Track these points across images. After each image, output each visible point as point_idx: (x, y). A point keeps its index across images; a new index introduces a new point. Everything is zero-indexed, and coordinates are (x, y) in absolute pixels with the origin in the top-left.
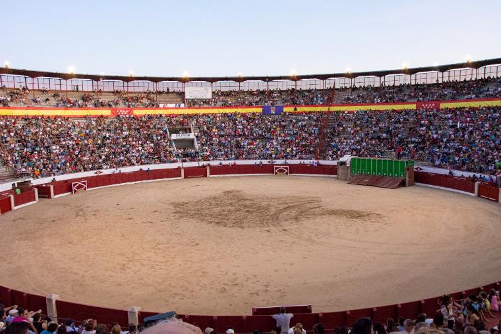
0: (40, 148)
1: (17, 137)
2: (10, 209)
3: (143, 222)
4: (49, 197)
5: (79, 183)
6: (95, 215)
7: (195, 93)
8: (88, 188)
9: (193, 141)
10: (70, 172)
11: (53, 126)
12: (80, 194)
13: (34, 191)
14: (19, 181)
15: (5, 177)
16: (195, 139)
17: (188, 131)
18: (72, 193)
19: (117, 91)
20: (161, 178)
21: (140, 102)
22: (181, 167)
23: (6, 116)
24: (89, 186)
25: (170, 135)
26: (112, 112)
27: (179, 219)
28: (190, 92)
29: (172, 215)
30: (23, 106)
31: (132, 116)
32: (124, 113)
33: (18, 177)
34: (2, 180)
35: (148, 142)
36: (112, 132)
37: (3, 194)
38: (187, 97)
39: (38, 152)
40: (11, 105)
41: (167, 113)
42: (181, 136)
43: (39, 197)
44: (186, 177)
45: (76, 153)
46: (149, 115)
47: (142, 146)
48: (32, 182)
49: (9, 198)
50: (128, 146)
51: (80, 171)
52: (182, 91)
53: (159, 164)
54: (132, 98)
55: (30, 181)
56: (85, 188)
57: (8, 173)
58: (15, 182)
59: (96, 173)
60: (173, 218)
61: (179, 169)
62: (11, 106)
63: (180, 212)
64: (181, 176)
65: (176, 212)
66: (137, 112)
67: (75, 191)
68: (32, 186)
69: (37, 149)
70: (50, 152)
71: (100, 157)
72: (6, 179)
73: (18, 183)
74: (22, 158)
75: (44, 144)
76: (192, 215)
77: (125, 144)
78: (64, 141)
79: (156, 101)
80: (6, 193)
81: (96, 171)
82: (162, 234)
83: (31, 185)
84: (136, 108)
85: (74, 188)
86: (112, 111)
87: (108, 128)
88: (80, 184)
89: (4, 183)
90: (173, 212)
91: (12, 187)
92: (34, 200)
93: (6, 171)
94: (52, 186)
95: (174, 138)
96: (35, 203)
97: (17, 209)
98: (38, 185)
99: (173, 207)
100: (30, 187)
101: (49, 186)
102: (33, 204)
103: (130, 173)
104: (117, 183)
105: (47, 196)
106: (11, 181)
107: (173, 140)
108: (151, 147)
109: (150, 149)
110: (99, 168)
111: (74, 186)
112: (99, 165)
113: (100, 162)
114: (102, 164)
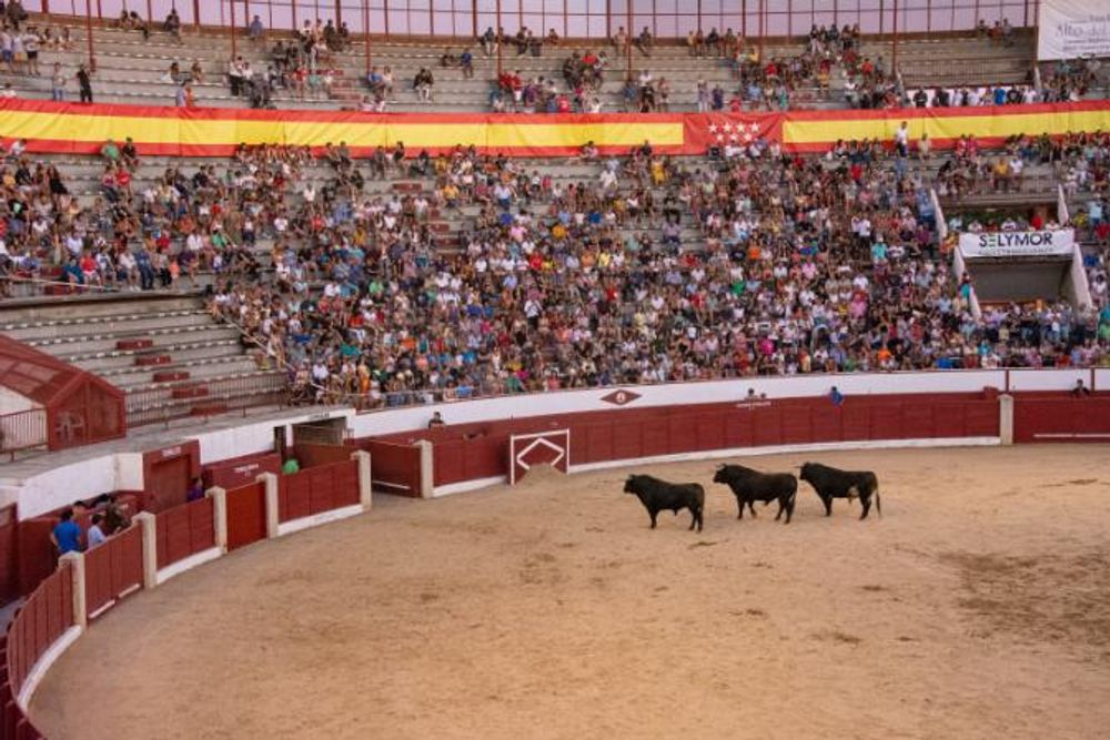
0: (386, 286)
1: (299, 236)
2: (262, 532)
3: (817, 637)
4: (415, 492)
5: (540, 438)
6: (598, 582)
7: (1087, 27)
8: (572, 463)
9: (1065, 263)
10: (506, 392)
11: (438, 194)
12: (539, 488)
13: (357, 462)
14: (304, 419)
15: (248, 401)
16: (1079, 259)
17: (1041, 214)
18: (508, 482)
19: (713, 34)
20: (902, 437)
21: (817, 83)
22: (1002, 387)
23: (262, 147)
24: (580, 455)
25: (954, 235)
26: (688, 133)
27: (986, 635)
28: (1065, 29)
29: (952, 614)
30: (327, 107)
31: (776, 150)
32: (736, 136)
33: (297, 404)
34: (239, 413)
35: (845, 269)
36: (684, 219)
37: (241, 469)
38: (1044, 53)
39: (378, 302)
40: (281, 100)
41: (941, 135)
42: (1008, 243)
43: (376, 488)
44: (1022, 436)
46: (854, 143)
47: (817, 286)
48: (349, 426)
49: (262, 486)
50: (753, 286)
52: (1017, 22)
53: (890, 371)
54: (779, 68)
55: (343, 419)
56: (564, 459)
57: (260, 382)
58: (288, 422)
59: (611, 398)
60: (959, 629)
61: (989, 397)
62: (279, 106)
63: (992, 605)
64: (997, 434)
65: (971, 604)
66: (799, 132)
67: (520, 473)
68: (352, 441)
69: (376, 288)
70: (423, 304)
71: (630, 332)
72: (253, 406)
73: (297, 428)
74: (315, 322)
75: (402, 270)
76: (1052, 625)
77: (737, 272)
78: (484, 254)
79: (893, 78)
80: (251, 467)
81: (610, 390)
83: (345, 436)
84: (796, 112)
85: (517, 459)
86: (686, 127)
87: (670, 205)
88: (540, 444)
89: (247, 423)
90: (959, 599)
91: (275, 443)
92: (357, 500)
93: (253, 376)
94: (427, 448)
95: (967, 255)
96: (359, 515)
97: (290, 535)
98: (372, 438)
99: (956, 574)
100: (342, 444)
101: (416, 444)
102: (351, 518)
103: (759, 404)
104: (697, 449)
105: (406, 487)
106: (271, 416)
107: (965, 259)
108: (856, 290)
109: (852, 299)
110: (626, 379)
111: (516, 453)
112: (626, 365)
113: (629, 354)
114: (639, 363)
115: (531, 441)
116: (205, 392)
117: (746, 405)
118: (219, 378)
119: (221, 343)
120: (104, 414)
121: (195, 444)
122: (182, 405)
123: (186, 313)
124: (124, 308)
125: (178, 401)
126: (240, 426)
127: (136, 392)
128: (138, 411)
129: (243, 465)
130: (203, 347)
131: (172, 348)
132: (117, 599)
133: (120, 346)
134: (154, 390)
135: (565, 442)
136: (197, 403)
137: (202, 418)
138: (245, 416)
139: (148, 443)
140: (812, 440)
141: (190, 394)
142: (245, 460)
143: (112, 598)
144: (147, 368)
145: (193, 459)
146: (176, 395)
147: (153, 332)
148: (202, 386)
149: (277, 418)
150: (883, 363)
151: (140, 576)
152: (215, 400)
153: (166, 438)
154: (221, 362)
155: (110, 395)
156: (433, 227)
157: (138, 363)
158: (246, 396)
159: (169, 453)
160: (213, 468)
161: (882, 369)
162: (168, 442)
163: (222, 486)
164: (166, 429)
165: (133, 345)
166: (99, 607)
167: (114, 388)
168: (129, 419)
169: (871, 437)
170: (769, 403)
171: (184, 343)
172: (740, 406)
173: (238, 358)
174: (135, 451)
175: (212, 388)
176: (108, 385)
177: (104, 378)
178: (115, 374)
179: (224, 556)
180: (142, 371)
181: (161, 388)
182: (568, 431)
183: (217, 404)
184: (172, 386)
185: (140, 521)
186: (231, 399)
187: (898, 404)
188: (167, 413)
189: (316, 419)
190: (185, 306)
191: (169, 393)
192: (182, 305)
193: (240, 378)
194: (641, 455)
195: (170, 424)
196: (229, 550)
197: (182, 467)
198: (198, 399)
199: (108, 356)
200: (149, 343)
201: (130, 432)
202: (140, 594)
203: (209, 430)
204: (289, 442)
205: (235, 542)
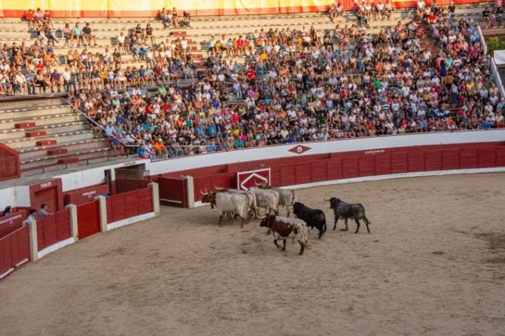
0: (167, 89)
2: (98, 229)
4: (185, 204)
5: (254, 173)
10: (235, 148)
13: (151, 189)
14: (122, 165)
15: (91, 156)
20: (460, 167)
24: (277, 182)
25: (491, 52)
29: (483, 266)
34: (85, 162)
37: (86, 194)
39: (164, 99)
43: (162, 203)
45: (250, 102)
48: (147, 169)
49: (98, 203)
51: (257, 145)
53: (452, 130)
55: (143, 165)
57: (96, 145)
58: (112, 167)
59: (294, 150)
65: (493, 262)
68: (149, 177)
72: (92, 158)
73: (118, 171)
80: (92, 193)
81: (293, 146)
82: (452, 316)
83: (145, 174)
85: (241, 184)
88: (254, 177)
89: (89, 168)
90: (488, 258)
91: (105, 179)
92: (152, 210)
93: (92, 142)
94: (190, 180)
95: (499, 62)
96: (153, 218)
97: (114, 230)
98: (160, 175)
99: (486, 244)
100: (143, 179)
101: (185, 178)
102: (148, 220)
103: (378, 151)
104: (343, 177)
105: (180, 202)
106: (103, 164)
107: (497, 65)
108: (434, 86)
109: (431, 91)
110: (303, 139)
111: (241, 181)
112: (303, 131)
113: (303, 125)
114: (310, 130)
115: (249, 174)
116: (65, 151)
117: (370, 152)
118: (73, 143)
119: (73, 124)
120: (7, 164)
121: (60, 180)
122: (54, 158)
123: (54, 107)
124: (19, 105)
125: (50, 157)
126: (85, 169)
127: (26, 152)
128: (27, 163)
129: (88, 191)
130: (65, 126)
131: (46, 127)
132: (15, 267)
133: (18, 126)
134: (37, 150)
135: (268, 175)
136: (62, 157)
137: (64, 166)
138: (88, 164)
139: (33, 180)
140: (408, 171)
141: (57, 153)
142: (88, 189)
143: (12, 267)
144: (32, 138)
145: (58, 189)
146: (50, 153)
147: (35, 118)
148: (64, 148)
149: (106, 165)
150: (449, 127)
151: (28, 254)
152: (71, 155)
153: (43, 177)
154: (74, 134)
155: (11, 154)
156: (194, 56)
157: (28, 135)
158: (89, 153)
159: (44, 185)
160: (70, 194)
161: (449, 129)
162: (44, 180)
163: (74, 203)
164: (44, 172)
165: (24, 126)
166: (4, 272)
167: (13, 150)
168: (22, 167)
169: (442, 168)
170: (383, 151)
171: (53, 124)
172: (366, 153)
173: (84, 132)
174: (25, 184)
175: (69, 149)
176: (9, 148)
177: (7, 145)
178: (14, 141)
179: (76, 242)
180: (30, 140)
181: (42, 150)
182: (269, 169)
183: (72, 157)
184: (46, 149)
185: (27, 224)
186: (81, 154)
187: (458, 149)
188: (44, 163)
189: (128, 165)
190: (54, 103)
191: (46, 152)
192: (51, 102)
193: (85, 143)
194: (311, 181)
195: (46, 169)
196: (79, 239)
197: (52, 193)
198: (61, 155)
199: (10, 131)
200: (33, 124)
201: (23, 175)
202: (28, 264)
203: (67, 173)
204: (113, 178)
205: (82, 234)
